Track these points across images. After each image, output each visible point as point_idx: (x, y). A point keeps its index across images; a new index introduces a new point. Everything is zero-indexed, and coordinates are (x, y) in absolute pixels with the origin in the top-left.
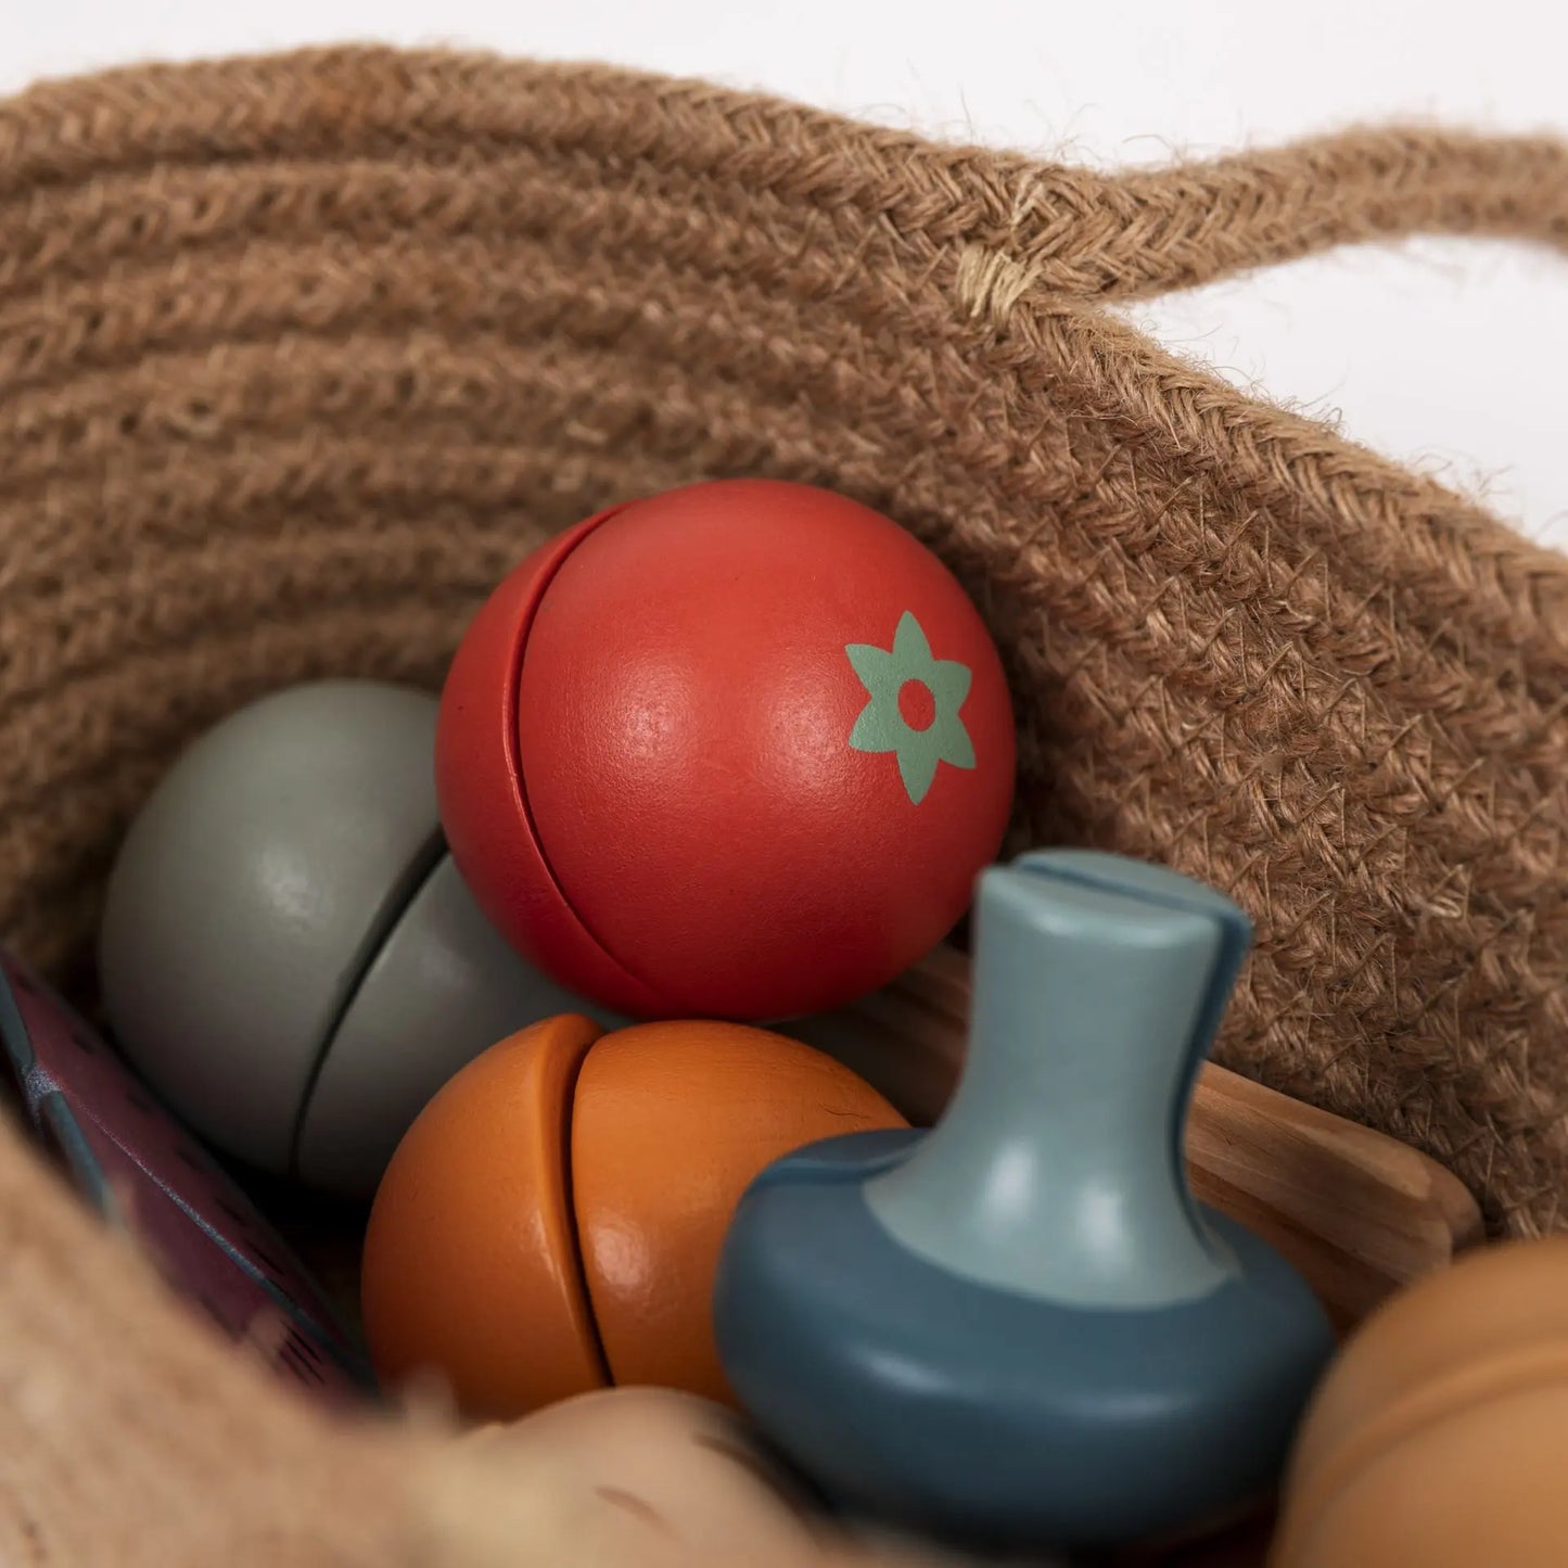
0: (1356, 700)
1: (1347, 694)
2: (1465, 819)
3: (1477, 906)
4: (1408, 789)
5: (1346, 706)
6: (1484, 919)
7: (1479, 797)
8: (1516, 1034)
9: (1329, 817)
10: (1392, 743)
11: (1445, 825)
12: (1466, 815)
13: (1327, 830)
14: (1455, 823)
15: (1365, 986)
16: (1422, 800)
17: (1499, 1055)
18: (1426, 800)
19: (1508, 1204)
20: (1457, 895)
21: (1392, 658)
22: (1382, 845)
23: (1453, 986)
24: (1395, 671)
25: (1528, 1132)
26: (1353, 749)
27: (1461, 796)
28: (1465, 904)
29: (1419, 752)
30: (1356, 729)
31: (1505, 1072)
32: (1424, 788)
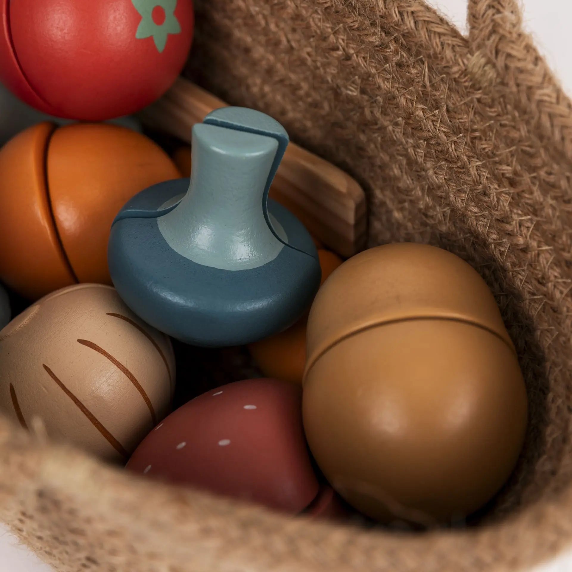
0: (318, 14)
1: (316, 12)
2: (359, 64)
3: (363, 91)
4: (337, 49)
5: (315, 16)
6: (366, 97)
7: (364, 58)
8: (376, 135)
9: (309, 49)
10: (333, 32)
11: (351, 64)
12: (359, 63)
13: (309, 54)
14: (355, 64)
15: (322, 108)
16: (343, 54)
17: (370, 140)
18: (345, 54)
19: (373, 186)
20: (356, 86)
21: (332, 6)
22: (329, 64)
23: (354, 115)
24: (333, 10)
25: (380, 167)
26: (318, 32)
27: (357, 56)
28: (359, 90)
29: (342, 37)
30: (319, 24)
31: (372, 146)
32: (344, 49)
